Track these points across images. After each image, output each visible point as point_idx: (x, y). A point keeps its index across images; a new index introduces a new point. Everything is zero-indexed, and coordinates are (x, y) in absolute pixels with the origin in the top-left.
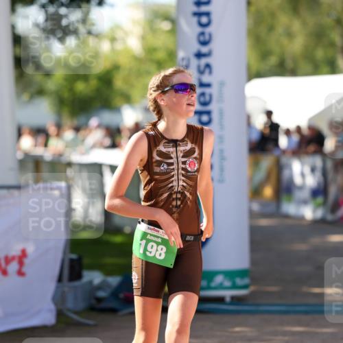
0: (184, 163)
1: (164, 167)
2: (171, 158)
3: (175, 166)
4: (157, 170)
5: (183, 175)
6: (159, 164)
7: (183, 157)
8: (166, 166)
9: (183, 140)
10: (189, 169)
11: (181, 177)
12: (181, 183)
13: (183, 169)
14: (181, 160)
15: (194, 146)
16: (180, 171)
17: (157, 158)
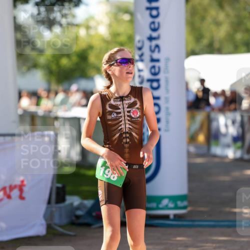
0: (129, 112)
1: (114, 115)
2: (119, 109)
3: (122, 114)
4: (109, 117)
5: (128, 120)
6: (111, 113)
7: (128, 108)
8: (115, 115)
9: (127, 96)
10: (133, 116)
11: (127, 122)
12: (128, 126)
13: (128, 116)
14: (126, 110)
15: (136, 100)
16: (126, 117)
17: (109, 109)
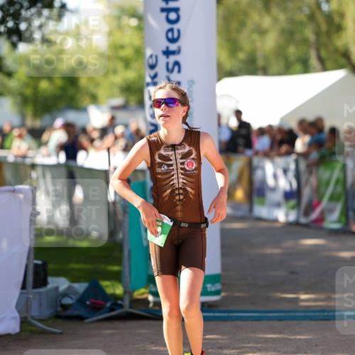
0: (182, 164)
1: (164, 168)
2: (171, 160)
3: (174, 167)
4: (158, 170)
5: (182, 174)
6: (160, 165)
7: (181, 159)
8: (166, 167)
9: (181, 144)
10: (188, 169)
11: (180, 175)
12: (181, 180)
13: (181, 169)
14: (180, 161)
15: (191, 148)
16: (179, 170)
17: (158, 160)
